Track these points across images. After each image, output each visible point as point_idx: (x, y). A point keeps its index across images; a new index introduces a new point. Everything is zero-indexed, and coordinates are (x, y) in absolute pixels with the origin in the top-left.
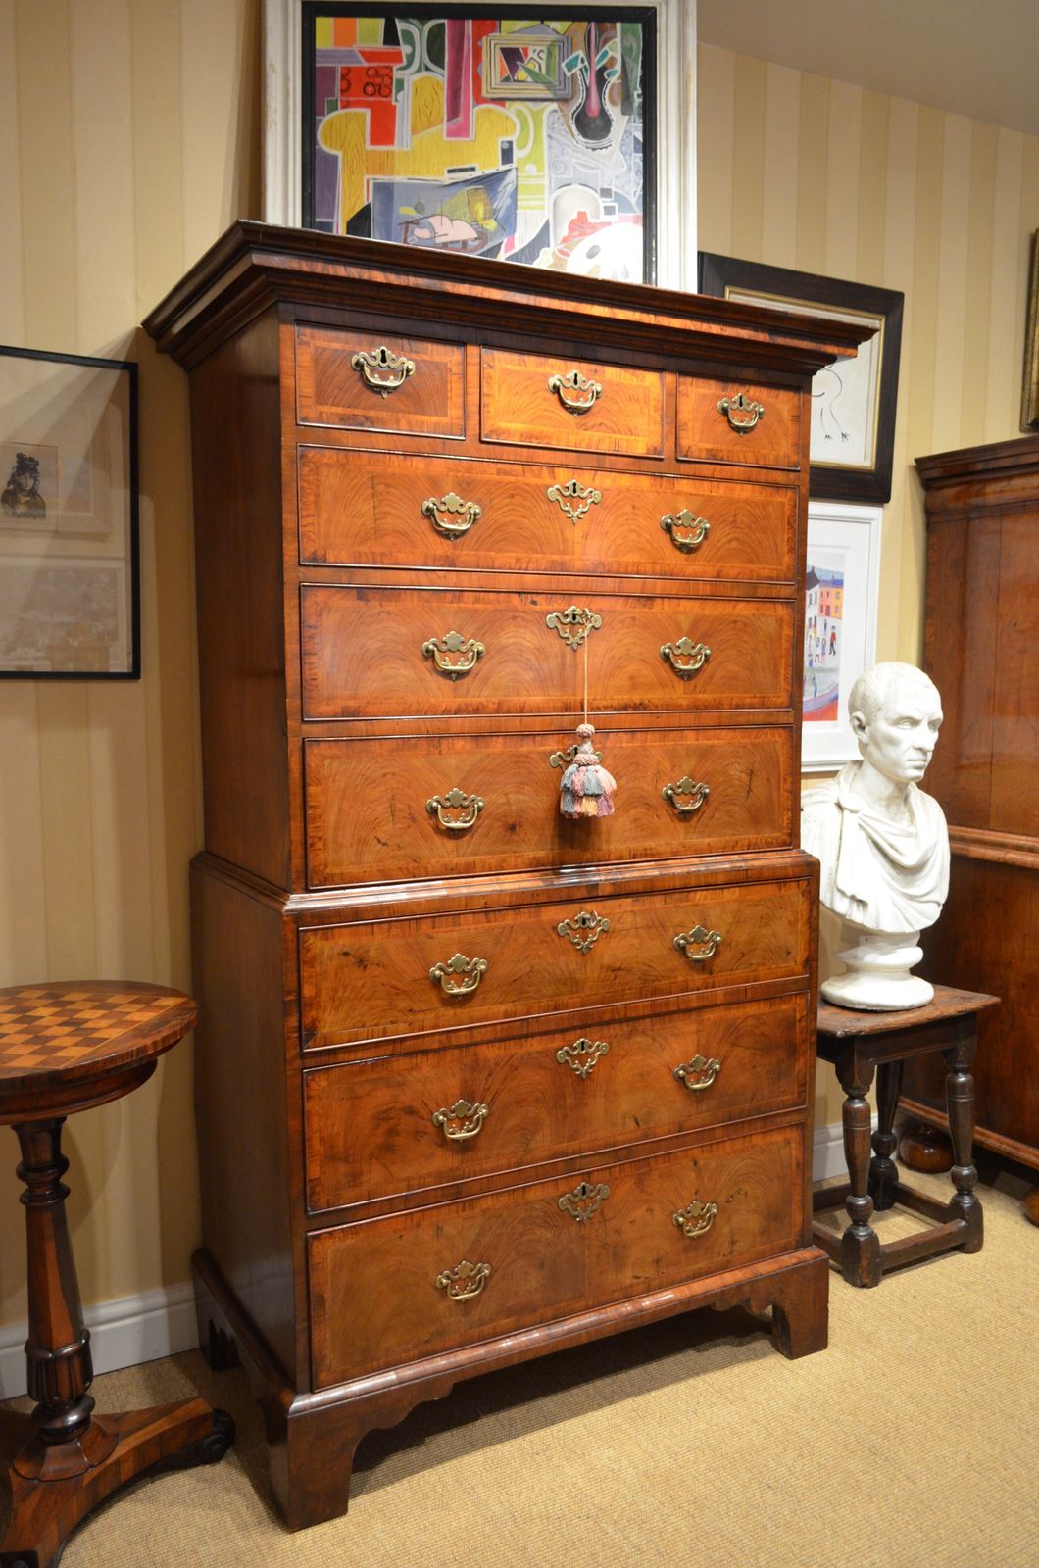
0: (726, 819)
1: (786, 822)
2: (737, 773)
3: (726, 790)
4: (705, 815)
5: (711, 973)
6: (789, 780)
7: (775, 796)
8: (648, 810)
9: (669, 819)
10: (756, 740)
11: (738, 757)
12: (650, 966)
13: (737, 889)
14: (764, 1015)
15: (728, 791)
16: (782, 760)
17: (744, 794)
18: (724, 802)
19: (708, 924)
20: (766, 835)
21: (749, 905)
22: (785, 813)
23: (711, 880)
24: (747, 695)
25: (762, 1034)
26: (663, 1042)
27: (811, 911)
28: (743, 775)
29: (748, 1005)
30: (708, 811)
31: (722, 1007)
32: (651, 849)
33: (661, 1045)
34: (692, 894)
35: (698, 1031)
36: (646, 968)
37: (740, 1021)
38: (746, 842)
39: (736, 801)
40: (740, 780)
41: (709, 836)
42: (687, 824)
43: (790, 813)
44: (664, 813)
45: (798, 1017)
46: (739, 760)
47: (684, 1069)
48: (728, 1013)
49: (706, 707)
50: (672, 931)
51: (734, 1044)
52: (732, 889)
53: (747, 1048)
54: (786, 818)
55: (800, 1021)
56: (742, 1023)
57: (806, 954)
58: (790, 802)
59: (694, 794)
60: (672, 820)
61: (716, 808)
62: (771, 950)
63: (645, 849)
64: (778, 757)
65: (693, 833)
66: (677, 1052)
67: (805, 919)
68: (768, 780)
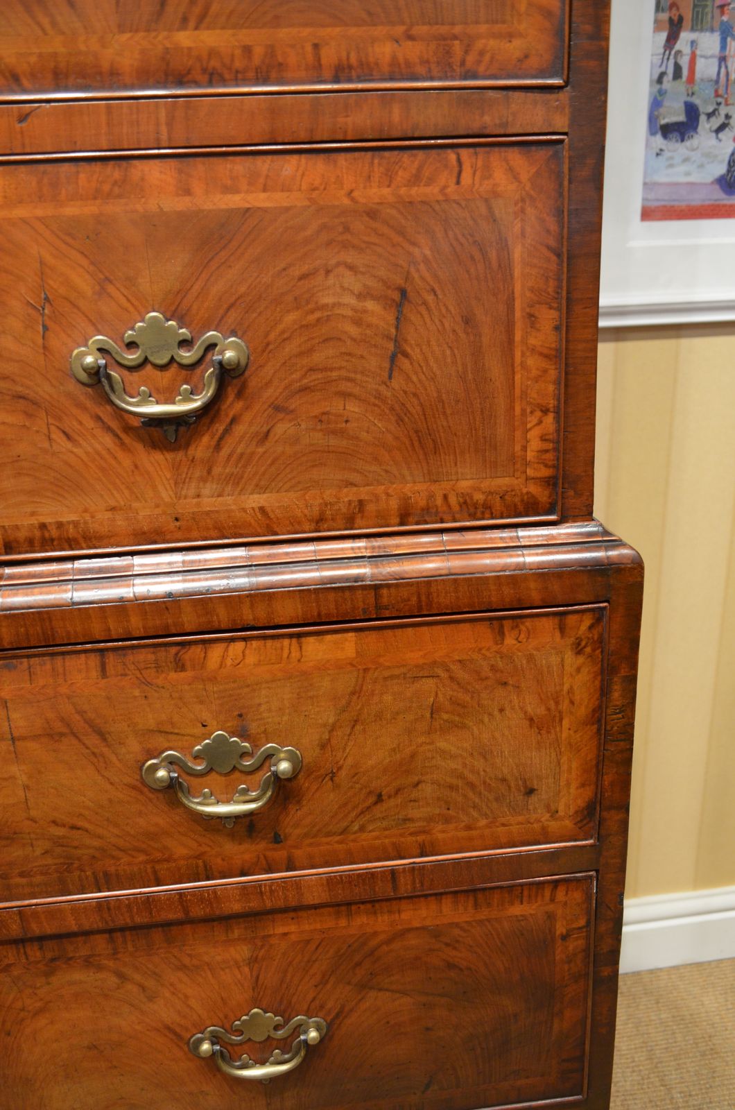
0: (318, 438)
1: (535, 445)
2: (350, 300)
3: (311, 351)
4: (239, 429)
5: (277, 839)
6: (548, 318)
7: (495, 370)
8: (29, 415)
9: (108, 440)
10: (414, 191)
11: (345, 246)
12: (74, 827)
13: (351, 636)
14: (457, 925)
15: (318, 358)
16: (517, 253)
17: (375, 363)
18: (304, 389)
19: (254, 728)
20: (464, 485)
21: (392, 677)
22: (532, 420)
23: (260, 613)
24: (379, 31)
25: (450, 966)
26: (150, 983)
27: (604, 691)
28: (370, 305)
29: (404, 905)
30: (247, 417)
31: (325, 911)
32: (60, 525)
33: (143, 988)
34: (197, 651)
35: (253, 961)
36: (60, 832)
37: (382, 937)
38: (394, 504)
39: (345, 386)
40: (358, 322)
41: (263, 490)
42: (180, 455)
43: (549, 419)
44: (90, 423)
45: (560, 929)
46: (350, 257)
47: (215, 1039)
48: (343, 922)
49: (214, 77)
50: (134, 746)
51: (363, 987)
52: (329, 637)
53: (405, 993)
54: (534, 435)
55: (564, 938)
56: (389, 941)
57: (588, 793)
58: (551, 388)
59: (193, 366)
60: (122, 444)
61: (278, 409)
62: (472, 786)
63: (43, 526)
64: (504, 246)
65: (203, 480)
66: (193, 1002)
67: (582, 711)
68: (468, 321)
